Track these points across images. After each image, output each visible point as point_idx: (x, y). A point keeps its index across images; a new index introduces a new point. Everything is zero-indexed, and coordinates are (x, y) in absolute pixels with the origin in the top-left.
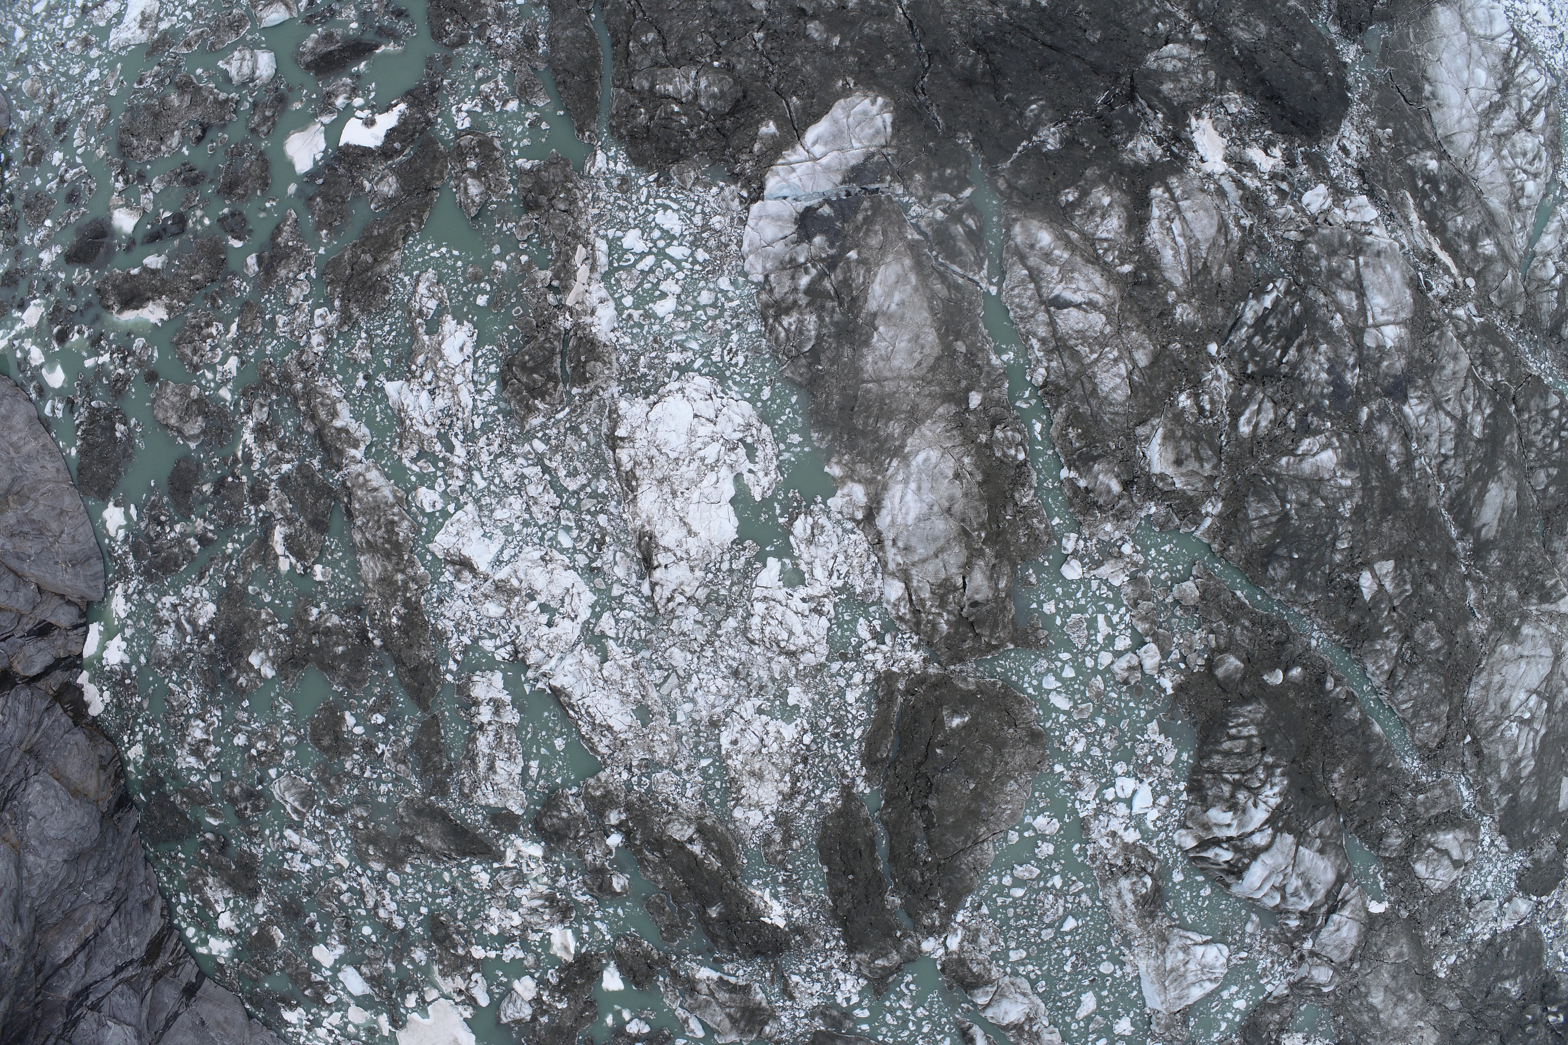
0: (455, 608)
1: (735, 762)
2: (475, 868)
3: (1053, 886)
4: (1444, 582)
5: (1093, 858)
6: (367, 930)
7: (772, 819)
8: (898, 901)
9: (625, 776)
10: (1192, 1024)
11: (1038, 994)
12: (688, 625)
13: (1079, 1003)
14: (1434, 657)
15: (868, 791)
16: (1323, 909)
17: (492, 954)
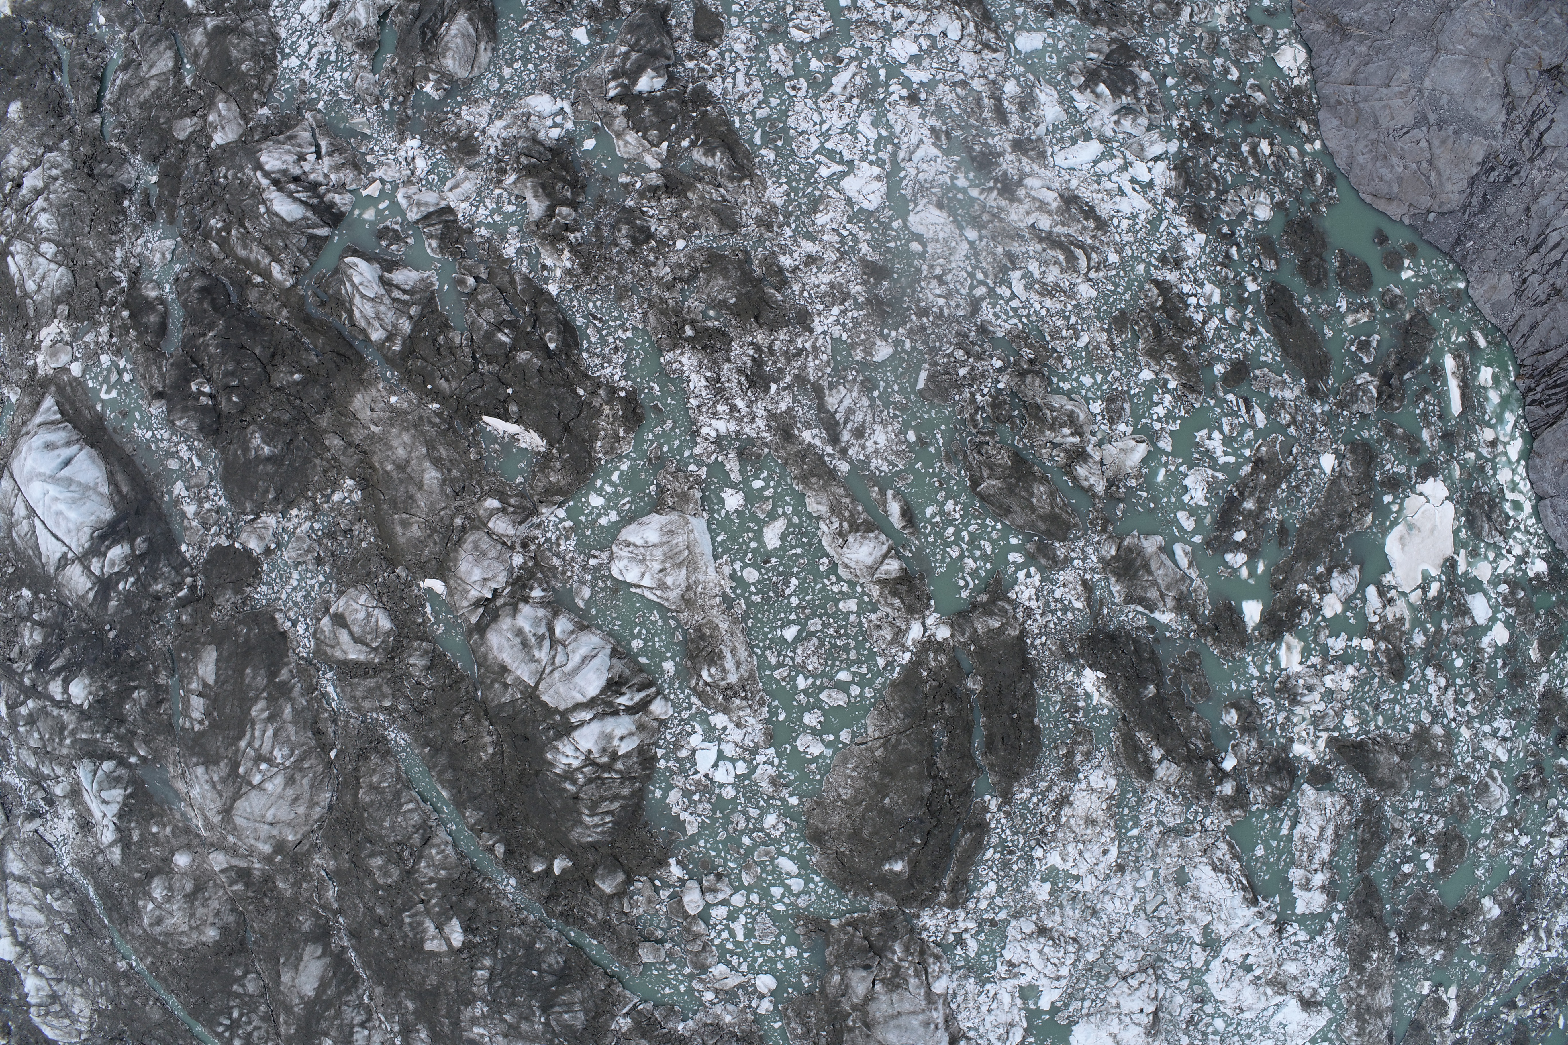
0: (1322, 967)
1: (1109, 833)
2: (1354, 730)
3: (806, 678)
4: (364, 913)
5: (762, 703)
6: (1459, 663)
7: (1081, 776)
8: (970, 685)
9: (1208, 822)
10: (654, 488)
11: (828, 556)
12: (1130, 955)
13: (783, 537)
14: (377, 849)
15: (987, 798)
16: (500, 602)
17: (1355, 642)
